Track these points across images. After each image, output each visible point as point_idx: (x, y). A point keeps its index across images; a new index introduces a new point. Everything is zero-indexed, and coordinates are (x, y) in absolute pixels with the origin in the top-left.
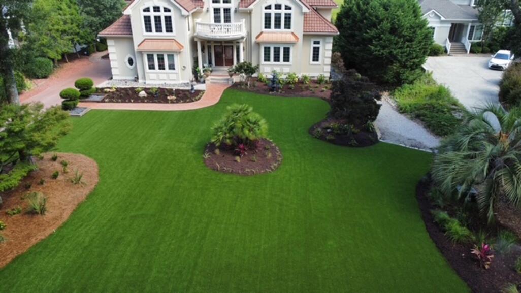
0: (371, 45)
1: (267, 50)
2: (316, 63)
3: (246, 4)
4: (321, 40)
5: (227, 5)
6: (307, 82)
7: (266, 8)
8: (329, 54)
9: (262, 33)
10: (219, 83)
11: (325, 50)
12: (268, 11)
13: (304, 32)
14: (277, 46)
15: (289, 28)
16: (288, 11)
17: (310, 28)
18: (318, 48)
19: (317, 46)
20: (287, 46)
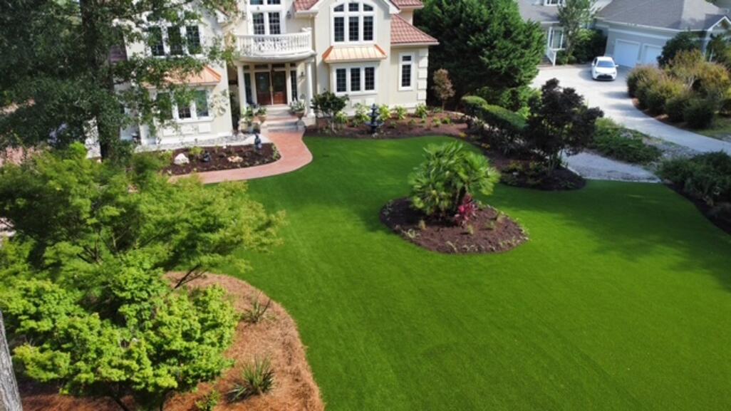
0: (483, 56)
1: (341, 74)
2: (406, 88)
3: (306, 5)
4: (413, 55)
5: (274, 8)
6: (404, 117)
7: (336, 10)
8: (424, 73)
9: (331, 48)
10: (282, 130)
11: (419, 68)
12: (339, 14)
13: (392, 43)
14: (355, 66)
15: (371, 38)
16: (368, 13)
17: (397, 37)
18: (409, 66)
19: (407, 63)
20: (369, 66)
